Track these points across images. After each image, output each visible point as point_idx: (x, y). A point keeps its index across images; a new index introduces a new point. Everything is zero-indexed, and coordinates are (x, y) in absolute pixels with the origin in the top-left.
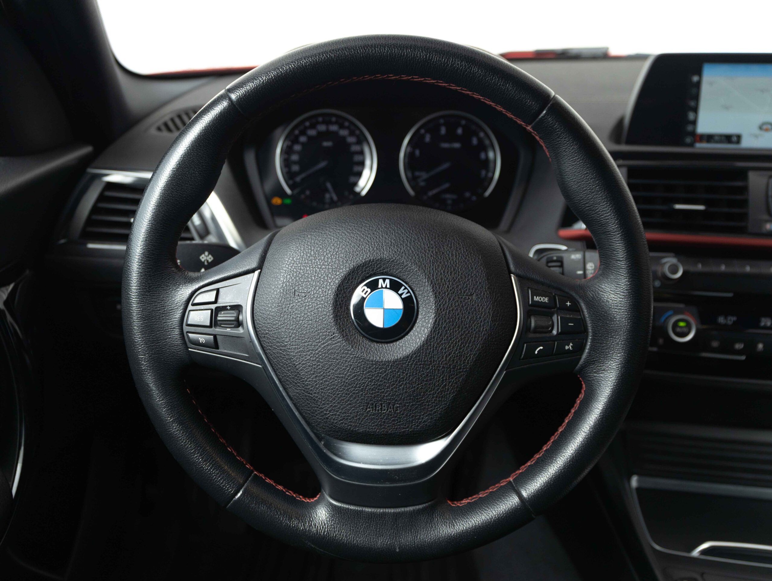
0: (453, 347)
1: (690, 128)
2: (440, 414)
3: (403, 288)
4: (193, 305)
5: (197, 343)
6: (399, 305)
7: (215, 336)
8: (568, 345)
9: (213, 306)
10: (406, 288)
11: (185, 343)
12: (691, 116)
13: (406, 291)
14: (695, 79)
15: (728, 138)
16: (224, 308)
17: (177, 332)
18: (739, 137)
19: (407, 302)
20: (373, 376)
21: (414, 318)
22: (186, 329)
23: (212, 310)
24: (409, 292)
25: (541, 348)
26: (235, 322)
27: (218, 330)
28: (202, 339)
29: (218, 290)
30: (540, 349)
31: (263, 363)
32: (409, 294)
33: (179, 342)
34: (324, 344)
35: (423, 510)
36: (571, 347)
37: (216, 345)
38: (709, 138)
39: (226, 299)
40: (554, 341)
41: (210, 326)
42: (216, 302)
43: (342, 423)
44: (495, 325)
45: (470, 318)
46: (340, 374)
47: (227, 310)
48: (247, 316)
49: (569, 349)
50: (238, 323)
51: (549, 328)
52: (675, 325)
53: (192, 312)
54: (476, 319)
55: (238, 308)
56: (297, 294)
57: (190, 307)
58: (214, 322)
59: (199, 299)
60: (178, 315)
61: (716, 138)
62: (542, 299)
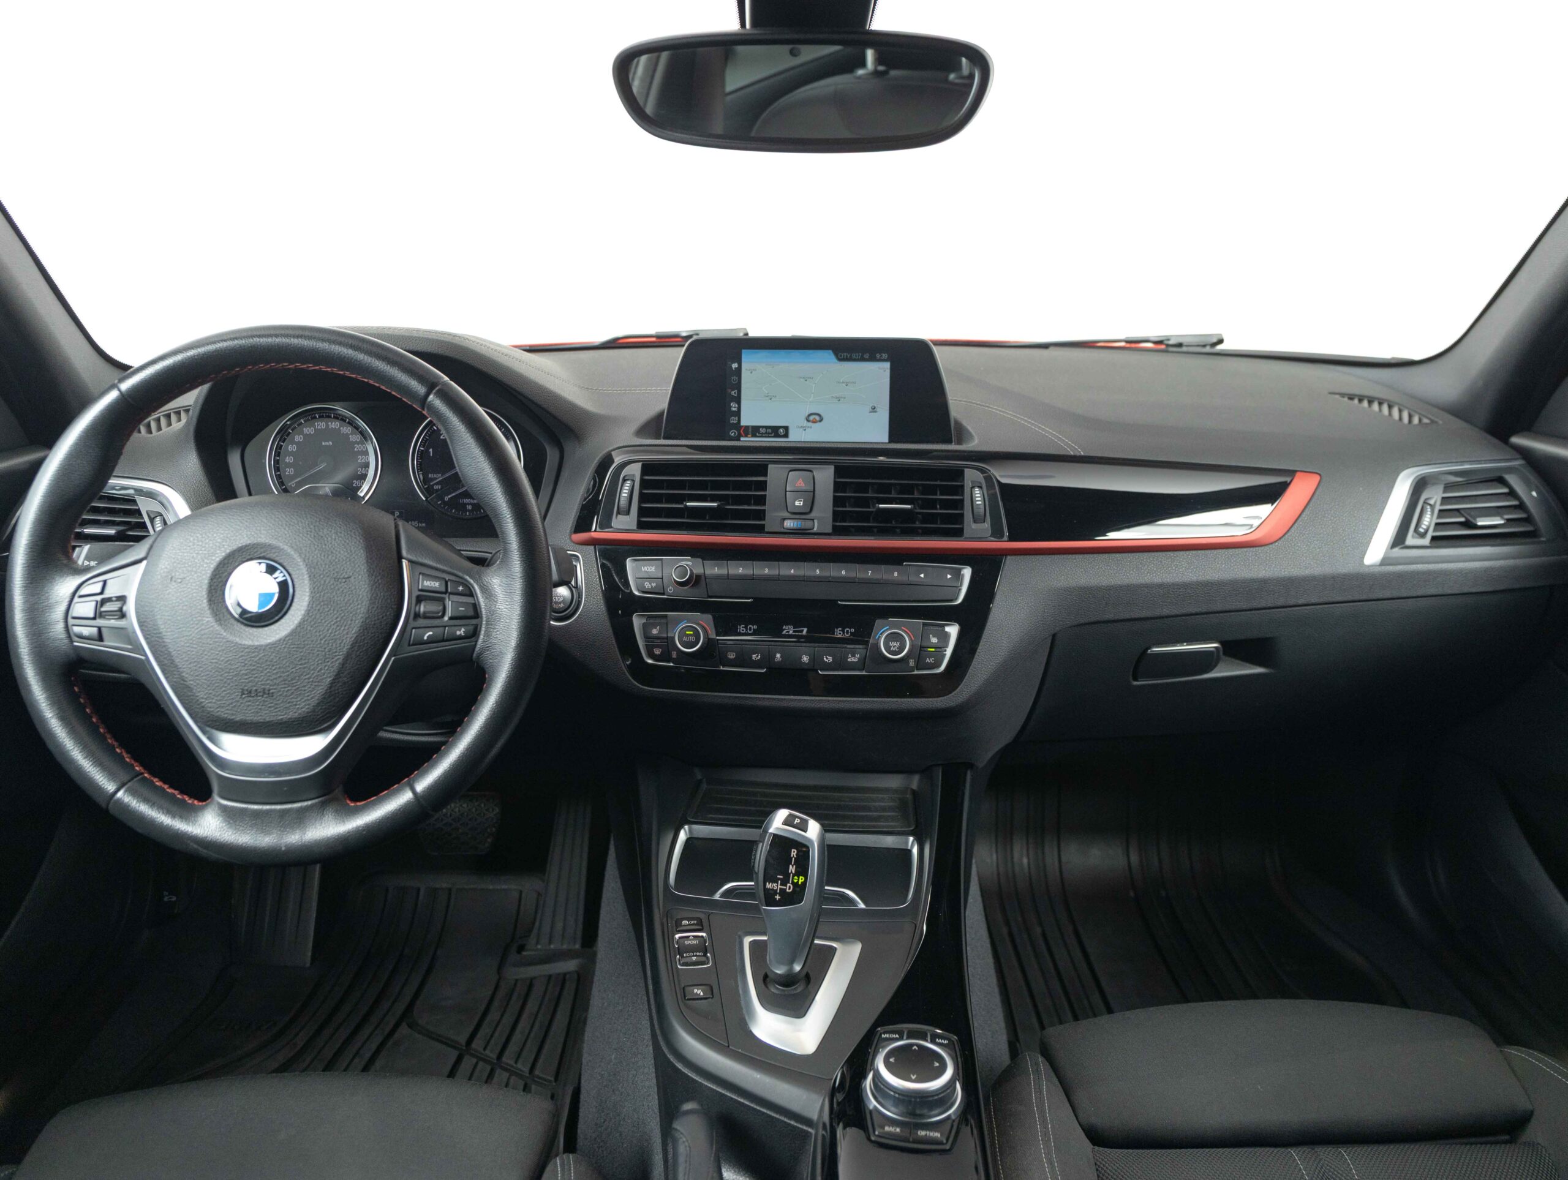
0: (328, 630)
1: (733, 420)
2: (318, 699)
3: (279, 572)
4: (81, 597)
5: (81, 637)
6: (275, 589)
7: (100, 629)
8: (460, 630)
9: (99, 598)
10: (282, 572)
11: (69, 637)
12: (734, 407)
13: (282, 575)
14: (735, 366)
15: (775, 431)
16: (109, 600)
17: (60, 626)
18: (786, 428)
19: (283, 585)
20: (245, 660)
21: (289, 602)
22: (71, 621)
23: (97, 602)
24: (284, 576)
25: (431, 633)
26: (118, 613)
27: (100, 622)
28: (86, 631)
29: (105, 582)
30: (430, 635)
31: (146, 655)
32: (284, 578)
33: (63, 635)
34: (197, 629)
35: (312, 806)
36: (462, 633)
37: (100, 638)
38: (755, 431)
39: (111, 592)
40: (445, 627)
41: (94, 618)
42: (102, 593)
43: (218, 712)
44: (373, 607)
45: (346, 600)
46: (213, 659)
47: (112, 601)
48: (130, 608)
49: (461, 634)
50: (122, 615)
51: (438, 613)
52: (682, 634)
53: (77, 605)
54: (353, 602)
55: (122, 599)
56: (174, 579)
57: (76, 599)
58: (99, 614)
59: (84, 591)
60: (63, 608)
61: (762, 431)
62: (433, 583)
